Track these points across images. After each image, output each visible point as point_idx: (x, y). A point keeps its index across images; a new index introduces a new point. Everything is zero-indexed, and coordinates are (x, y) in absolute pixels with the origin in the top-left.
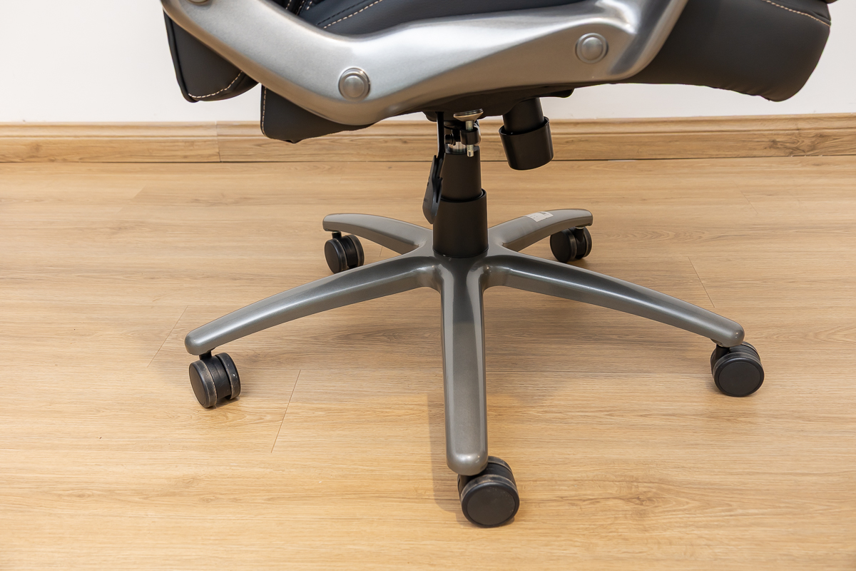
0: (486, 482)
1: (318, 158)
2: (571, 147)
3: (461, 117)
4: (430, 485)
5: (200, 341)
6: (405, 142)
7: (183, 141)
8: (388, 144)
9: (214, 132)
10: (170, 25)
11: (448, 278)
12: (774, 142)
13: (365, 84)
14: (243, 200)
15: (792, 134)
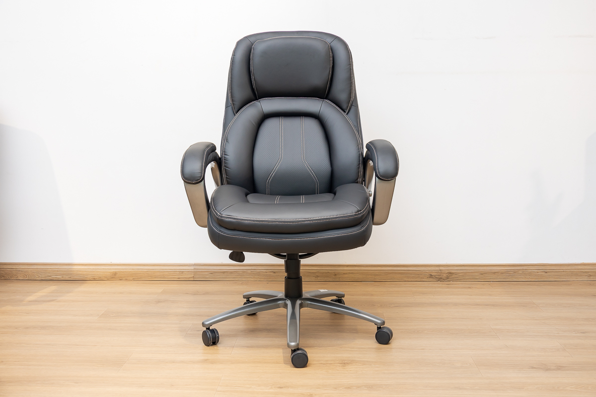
0: (299, 352)
1: (236, 279)
4: (283, 361)
5: (207, 323)
6: (275, 273)
7: (179, 272)
8: (267, 273)
9: (192, 268)
11: (289, 303)
12: (431, 275)
14: (207, 293)
15: (438, 272)
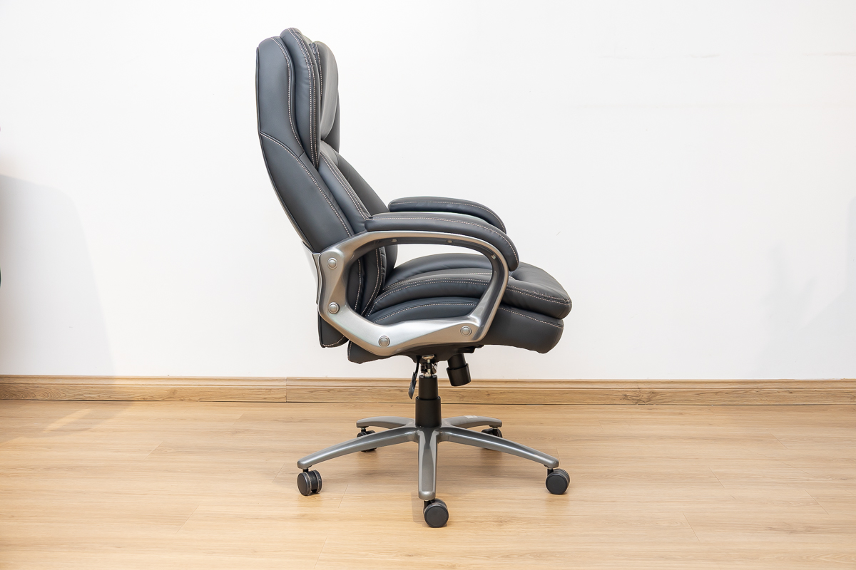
0: (436, 504)
1: (347, 400)
2: (504, 396)
3: (425, 358)
4: (412, 517)
5: (304, 463)
7: (265, 389)
8: (391, 392)
9: (284, 383)
10: (320, 319)
11: (421, 434)
12: (625, 395)
13: (388, 341)
14: (305, 420)
15: (636, 391)
